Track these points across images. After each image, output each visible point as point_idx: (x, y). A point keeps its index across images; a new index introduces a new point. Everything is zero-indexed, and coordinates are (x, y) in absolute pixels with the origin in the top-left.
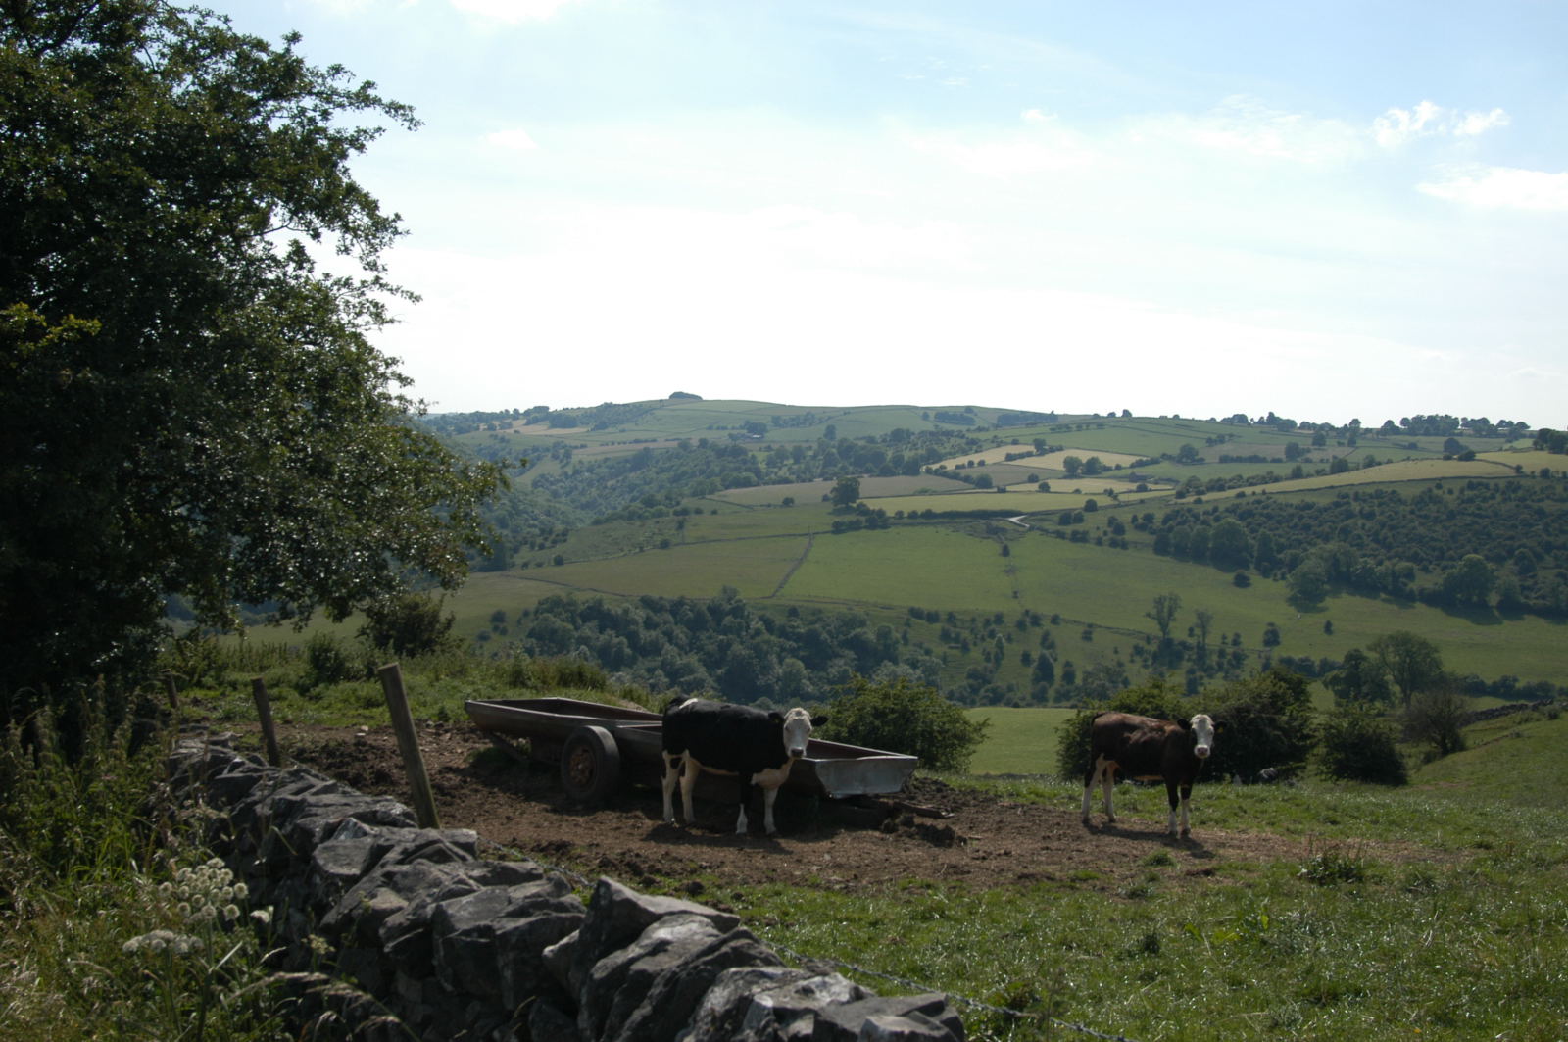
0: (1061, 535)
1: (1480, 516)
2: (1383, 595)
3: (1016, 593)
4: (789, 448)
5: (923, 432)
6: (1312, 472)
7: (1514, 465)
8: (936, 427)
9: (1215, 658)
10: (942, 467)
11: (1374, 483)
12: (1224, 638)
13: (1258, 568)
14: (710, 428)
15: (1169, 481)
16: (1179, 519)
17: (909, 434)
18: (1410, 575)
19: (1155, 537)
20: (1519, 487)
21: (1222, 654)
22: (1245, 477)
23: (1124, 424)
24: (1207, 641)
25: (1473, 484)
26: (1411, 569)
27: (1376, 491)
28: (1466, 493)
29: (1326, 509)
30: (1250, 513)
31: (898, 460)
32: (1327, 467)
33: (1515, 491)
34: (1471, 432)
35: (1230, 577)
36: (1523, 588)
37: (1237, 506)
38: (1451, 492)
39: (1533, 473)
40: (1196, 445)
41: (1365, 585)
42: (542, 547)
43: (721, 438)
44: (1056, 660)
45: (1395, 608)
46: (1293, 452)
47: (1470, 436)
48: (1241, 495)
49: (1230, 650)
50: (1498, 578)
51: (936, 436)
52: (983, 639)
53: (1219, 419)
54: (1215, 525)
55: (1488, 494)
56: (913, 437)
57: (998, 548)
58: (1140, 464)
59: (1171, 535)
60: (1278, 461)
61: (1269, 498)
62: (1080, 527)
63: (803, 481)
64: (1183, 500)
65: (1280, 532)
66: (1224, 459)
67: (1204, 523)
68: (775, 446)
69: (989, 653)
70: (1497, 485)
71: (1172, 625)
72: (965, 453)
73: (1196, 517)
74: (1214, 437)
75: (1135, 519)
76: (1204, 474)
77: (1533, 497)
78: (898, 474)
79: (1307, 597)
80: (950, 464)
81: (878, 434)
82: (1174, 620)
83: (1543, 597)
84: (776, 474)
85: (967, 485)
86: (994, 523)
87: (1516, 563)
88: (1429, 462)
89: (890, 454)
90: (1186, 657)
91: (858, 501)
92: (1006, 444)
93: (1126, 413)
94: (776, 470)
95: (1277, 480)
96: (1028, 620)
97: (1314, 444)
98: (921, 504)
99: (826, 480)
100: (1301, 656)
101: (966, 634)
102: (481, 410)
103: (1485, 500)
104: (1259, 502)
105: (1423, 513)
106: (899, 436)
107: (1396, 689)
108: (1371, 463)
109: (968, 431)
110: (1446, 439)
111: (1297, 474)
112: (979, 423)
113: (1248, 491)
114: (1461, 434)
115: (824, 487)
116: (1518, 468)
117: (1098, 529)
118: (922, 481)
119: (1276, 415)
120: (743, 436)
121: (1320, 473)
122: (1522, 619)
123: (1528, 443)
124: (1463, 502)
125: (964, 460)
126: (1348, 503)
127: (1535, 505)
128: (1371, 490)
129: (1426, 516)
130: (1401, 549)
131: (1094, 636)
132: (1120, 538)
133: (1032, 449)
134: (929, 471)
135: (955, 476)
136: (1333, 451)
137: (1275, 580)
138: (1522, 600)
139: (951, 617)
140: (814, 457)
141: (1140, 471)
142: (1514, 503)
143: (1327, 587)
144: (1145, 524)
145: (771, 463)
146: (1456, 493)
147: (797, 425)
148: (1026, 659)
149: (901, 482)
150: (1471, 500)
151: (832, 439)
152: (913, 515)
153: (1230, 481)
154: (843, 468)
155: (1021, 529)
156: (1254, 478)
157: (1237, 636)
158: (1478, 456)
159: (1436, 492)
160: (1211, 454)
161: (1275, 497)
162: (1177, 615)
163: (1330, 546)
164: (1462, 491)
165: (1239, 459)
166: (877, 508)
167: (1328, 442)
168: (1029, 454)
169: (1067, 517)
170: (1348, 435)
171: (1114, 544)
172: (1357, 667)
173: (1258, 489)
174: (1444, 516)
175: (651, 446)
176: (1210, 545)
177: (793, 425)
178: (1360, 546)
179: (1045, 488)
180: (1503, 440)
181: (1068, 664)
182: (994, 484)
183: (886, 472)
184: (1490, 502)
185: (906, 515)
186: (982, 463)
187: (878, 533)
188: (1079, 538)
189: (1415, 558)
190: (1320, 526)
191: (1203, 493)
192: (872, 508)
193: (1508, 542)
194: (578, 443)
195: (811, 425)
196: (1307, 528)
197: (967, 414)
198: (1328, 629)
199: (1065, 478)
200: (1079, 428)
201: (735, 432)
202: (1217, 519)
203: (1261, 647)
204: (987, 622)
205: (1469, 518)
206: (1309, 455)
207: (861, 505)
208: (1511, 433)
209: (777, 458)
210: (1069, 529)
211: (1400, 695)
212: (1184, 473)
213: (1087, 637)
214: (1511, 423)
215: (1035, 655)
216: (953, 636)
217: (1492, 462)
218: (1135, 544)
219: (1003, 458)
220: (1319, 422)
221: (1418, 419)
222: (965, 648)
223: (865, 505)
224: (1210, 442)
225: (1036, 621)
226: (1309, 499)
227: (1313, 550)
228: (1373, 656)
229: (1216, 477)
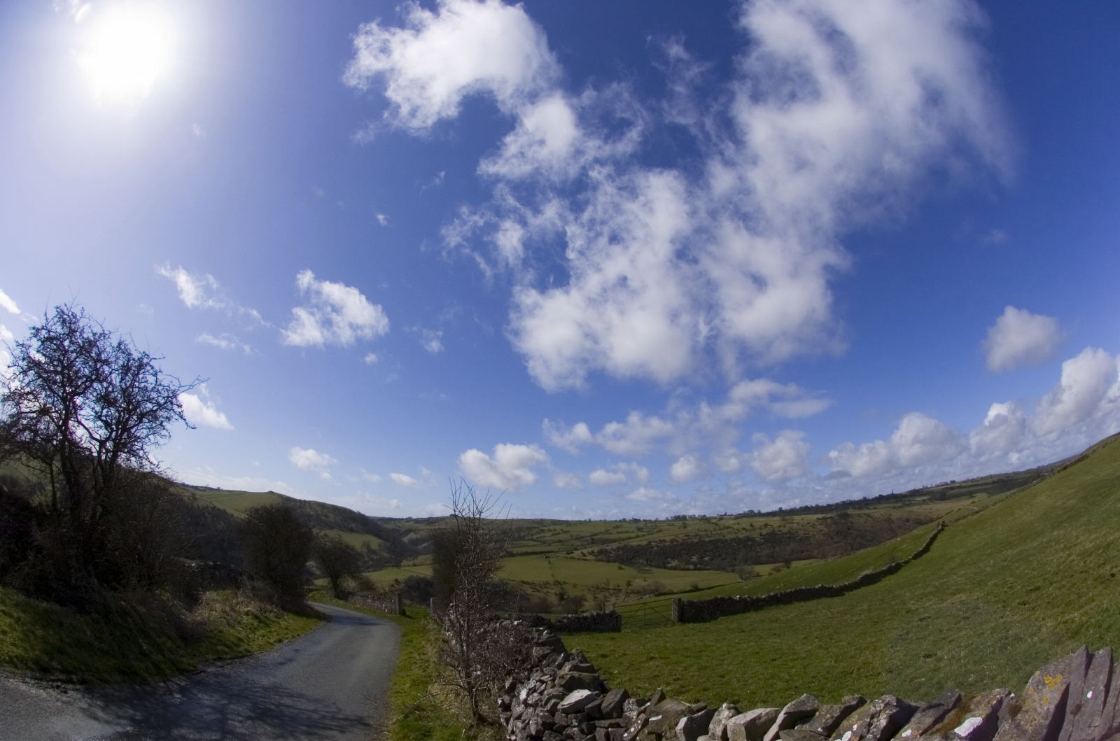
0: (567, 557)
1: (688, 544)
3: (553, 575)
10: (532, 538)
11: (660, 538)
13: (625, 564)
18: (669, 562)
22: (623, 538)
25: (686, 536)
26: (669, 560)
27: (660, 540)
29: (645, 546)
30: (623, 549)
31: (519, 536)
33: (698, 536)
35: (617, 567)
36: (700, 563)
38: (681, 539)
39: (702, 530)
40: (610, 529)
46: (638, 530)
48: (620, 544)
51: (531, 528)
53: (618, 520)
58: (593, 535)
60: (633, 532)
62: (572, 555)
66: (618, 533)
70: (693, 535)
72: (539, 533)
74: (615, 526)
76: (611, 538)
77: (703, 538)
85: (540, 544)
93: (590, 520)
95: (632, 539)
97: (645, 527)
98: (524, 550)
103: (689, 540)
106: (520, 529)
111: (638, 537)
113: (624, 542)
118: (526, 543)
119: (635, 518)
121: (644, 535)
124: (685, 541)
125: (539, 536)
126: (652, 544)
127: (703, 540)
128: (658, 540)
134: (528, 539)
135: (536, 541)
142: (697, 540)
153: (619, 539)
156: (625, 539)
159: (676, 539)
160: (615, 531)
164: (683, 538)
165: (622, 533)
167: (649, 525)
170: (655, 523)
176: (612, 558)
182: (548, 543)
183: (514, 540)
184: (691, 540)
186: (544, 537)
190: (644, 550)
191: (610, 544)
196: (639, 552)
200: (575, 525)
205: (685, 545)
206: (643, 530)
217: (694, 529)
220: (647, 519)
229: (614, 539)
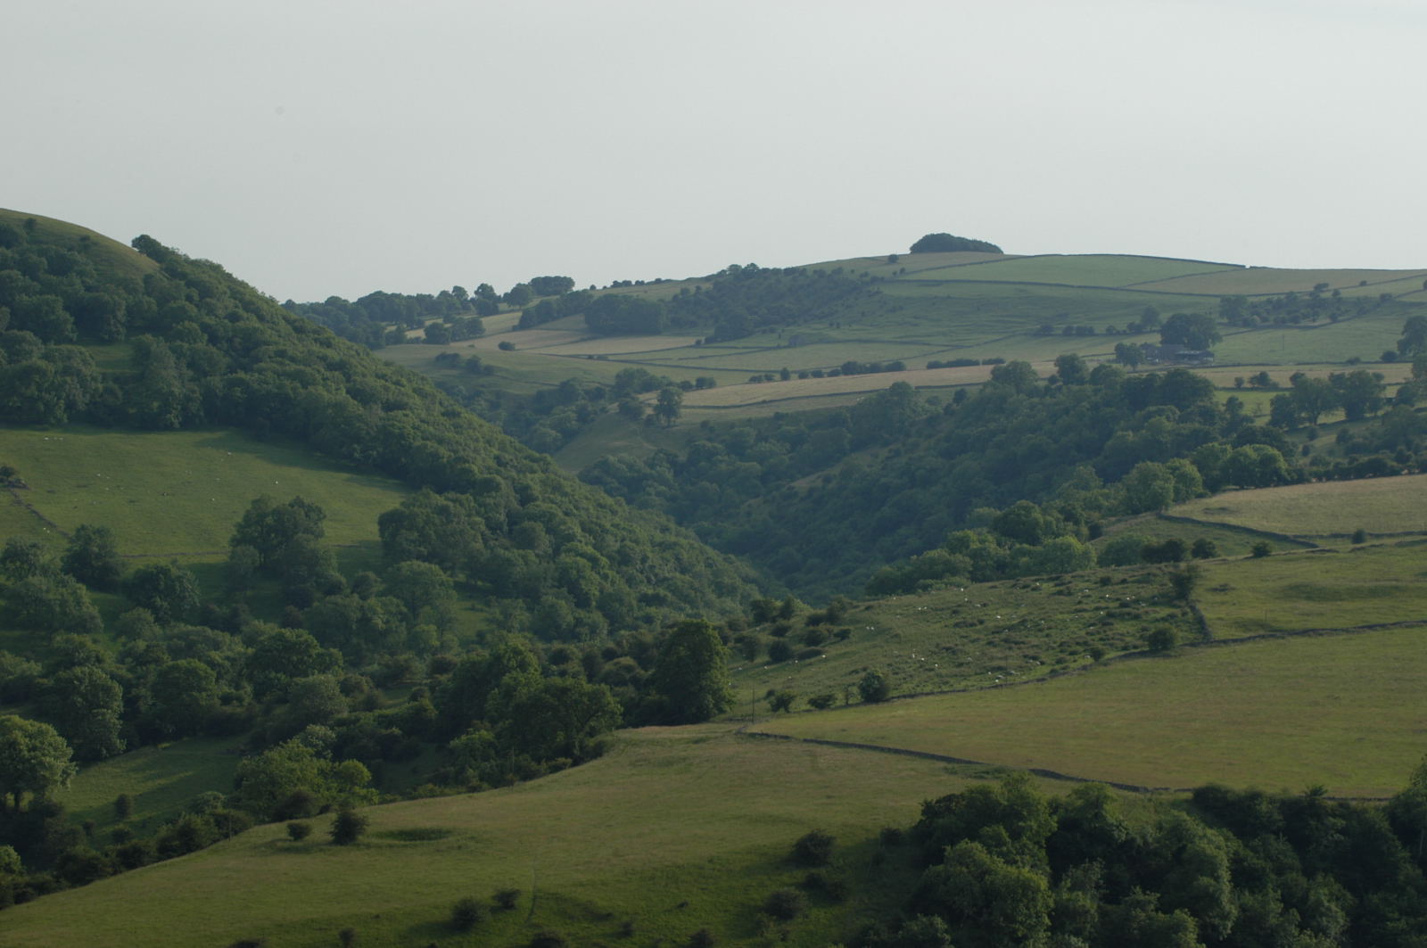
4: (1322, 380)
68: (1280, 376)
84: (1305, 450)
147: (1295, 322)
177: (1281, 322)
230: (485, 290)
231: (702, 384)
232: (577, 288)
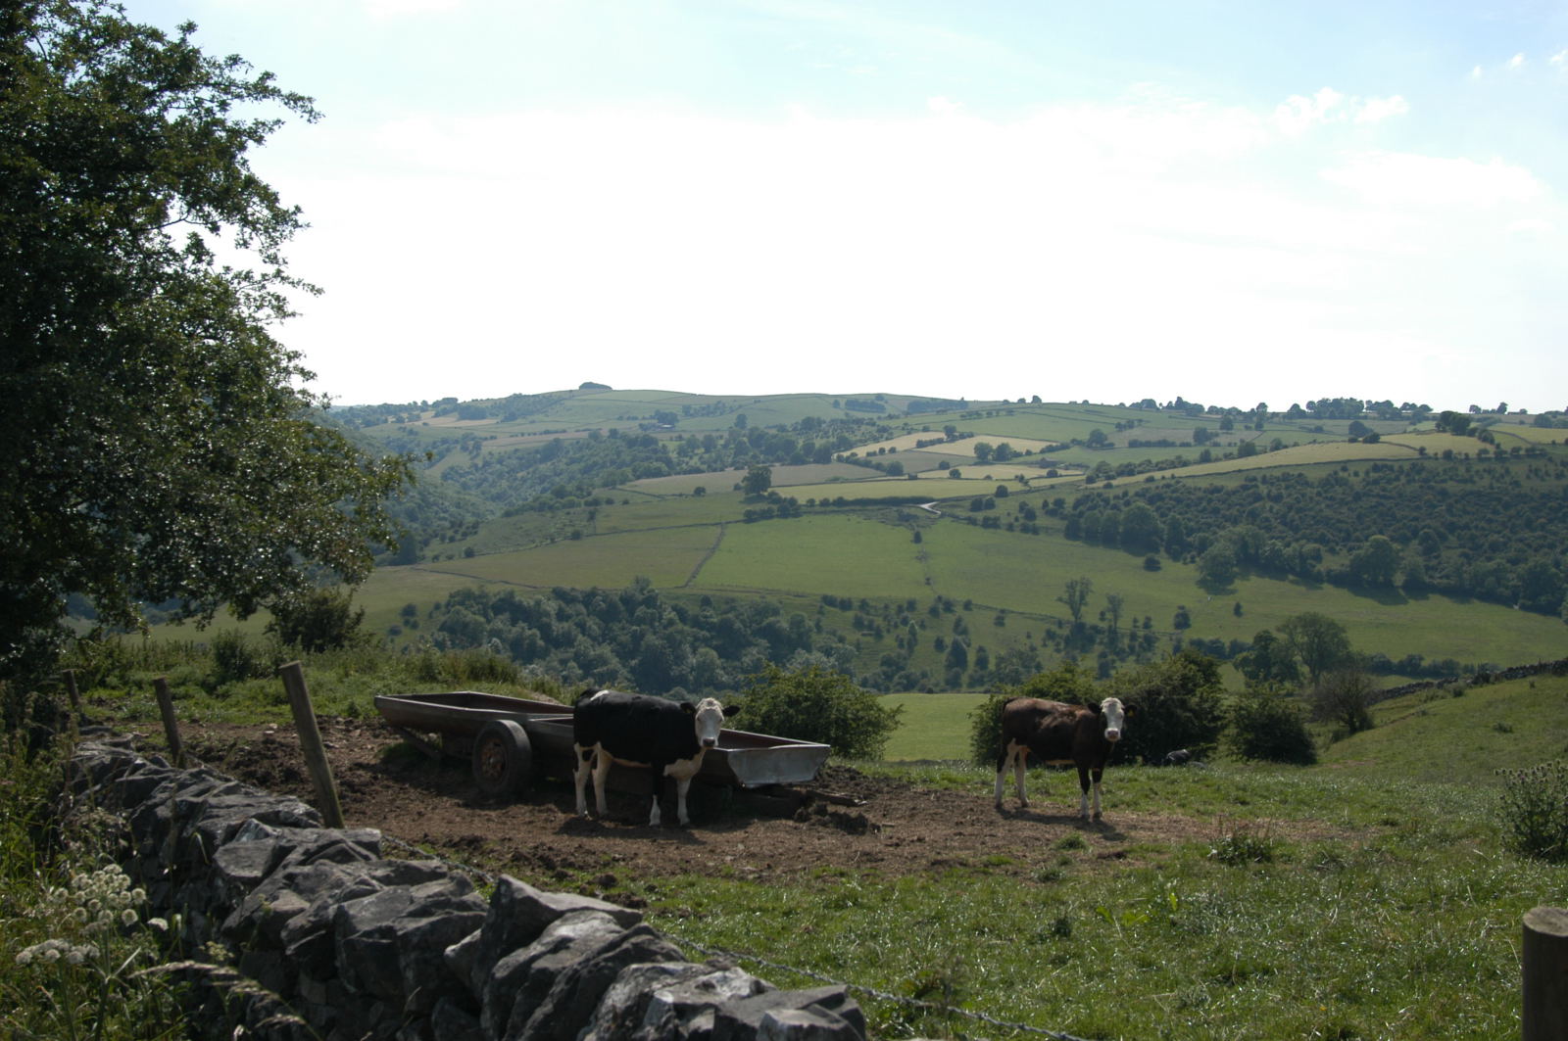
0: (972, 521)
1: (1384, 497)
2: (1291, 577)
3: (928, 579)
4: (700, 437)
5: (833, 421)
6: (1221, 456)
7: (1418, 447)
8: (847, 414)
9: (1126, 641)
10: (854, 455)
11: (1281, 466)
12: (1135, 621)
13: (1168, 551)
14: (620, 418)
15: (1079, 466)
16: (1090, 504)
17: (820, 422)
18: (1318, 558)
19: (1066, 522)
20: (1423, 469)
21: (1133, 637)
22: (1154, 461)
23: (1035, 409)
24: (1118, 625)
25: (1378, 465)
26: (1319, 550)
27: (1283, 475)
28: (1372, 474)
29: (1234, 492)
30: (1160, 497)
31: (809, 448)
32: (1235, 450)
33: (1419, 472)
34: (1376, 415)
35: (1140, 561)
36: (1428, 568)
37: (1147, 490)
38: (1356, 474)
39: (1436, 454)
40: (1105, 430)
41: (1274, 567)
42: (452, 540)
43: (631, 428)
44: (969, 645)
45: (1303, 589)
46: (1201, 436)
47: (1374, 419)
48: (1151, 480)
49: (1141, 633)
50: (1403, 559)
51: (847, 424)
52: (896, 626)
53: (1128, 405)
54: (1125, 509)
55: (1393, 476)
56: (824, 426)
57: (910, 535)
58: (1050, 449)
59: (1082, 520)
60: (1187, 445)
61: (1178, 482)
62: (991, 513)
63: (715, 470)
64: (1094, 485)
65: (1189, 516)
66: (1134, 444)
67: (1115, 507)
68: (686, 436)
69: (902, 640)
70: (1401, 467)
71: (1083, 608)
72: (876, 440)
73: (1106, 501)
74: (1123, 422)
75: (1045, 504)
76: (1114, 460)
77: (1437, 478)
78: (810, 463)
79: (1217, 580)
80: (861, 452)
81: (789, 423)
82: (1086, 604)
83: (1447, 577)
84: (687, 463)
85: (879, 473)
86: (906, 510)
87: (1420, 544)
88: (1335, 444)
89: (801, 443)
90: (1098, 640)
91: (770, 490)
92: (917, 431)
93: (1036, 398)
94: (686, 459)
95: (1185, 464)
96: (941, 606)
97: (1222, 428)
98: (833, 492)
99: (736, 469)
100: (1211, 638)
101: (879, 621)
102: (389, 403)
103: (1389, 482)
104: (1168, 486)
105: (1329, 495)
106: (809, 425)
107: (1306, 669)
108: (1277, 446)
109: (879, 418)
110: (1350, 422)
111: (1205, 458)
112: (890, 410)
113: (1157, 475)
114: (1365, 417)
115: (734, 477)
116: (1422, 450)
117: (1009, 514)
118: (834, 469)
119: (1184, 400)
120: (654, 426)
121: (1228, 457)
122: (1427, 598)
123: (1431, 425)
124: (1368, 484)
125: (874, 447)
126: (1256, 486)
127: (1439, 486)
128: (1278, 473)
129: (1332, 499)
130: (1308, 531)
131: (1006, 621)
132: (1031, 523)
133: (943, 435)
134: (840, 459)
135: (866, 464)
136: (1241, 435)
137: (1185, 564)
138: (1427, 579)
139: (864, 605)
140: (725, 446)
141: (1050, 457)
142: (1417, 485)
143: (1235, 569)
144: (1055, 509)
145: (682, 452)
146: (1362, 475)
147: (708, 414)
148: (939, 645)
149: (812, 470)
150: (1376, 482)
151: (743, 428)
152: (825, 503)
153: (1140, 465)
154: (754, 457)
155: (933, 516)
156: (1162, 462)
157: (1148, 619)
158: (1383, 438)
159: (1341, 474)
160: (1121, 439)
161: (1184, 481)
162: (1089, 599)
163: (1240, 529)
164: (1367, 473)
165: (1148, 444)
166: (789, 497)
167: (1236, 426)
168: (940, 441)
169: (978, 503)
170: (1255, 419)
171: (1025, 529)
172: (1266, 648)
173: (1168, 473)
174: (1350, 499)
175: (561, 436)
176: (1120, 530)
177: (703, 415)
178: (1268, 529)
179: (956, 475)
180: (1407, 422)
181: (981, 649)
182: (905, 470)
183: (798, 461)
184: (1395, 484)
185: (817, 503)
186: (893, 450)
187: (790, 521)
188: (991, 524)
189: (1322, 540)
190: (1228, 509)
191: (1113, 478)
192: (783, 496)
193: (1413, 523)
194: (488, 435)
195: (721, 414)
196: (1216, 511)
197: (877, 402)
198: (1238, 610)
199: (976, 464)
200: (989, 414)
201: (645, 422)
202: (1127, 504)
203: (1172, 630)
204: (900, 609)
205: (1375, 500)
206: (1217, 440)
207: (773, 494)
208: (1414, 415)
209: (688, 448)
210: (980, 516)
211: (1309, 676)
212: (1094, 458)
213: (1000, 622)
214: (1414, 405)
215: (948, 641)
216: (866, 623)
217: (1396, 445)
218: (1047, 530)
219: (914, 445)
220: (1227, 406)
221: (1323, 402)
222: (879, 635)
223: (776, 494)
224: (1120, 427)
225: (949, 607)
226: (1218, 482)
227: (1222, 533)
228: (1282, 637)
229: (1125, 462)
230: (425, 403)
231: (492, 438)
232: (459, 402)
